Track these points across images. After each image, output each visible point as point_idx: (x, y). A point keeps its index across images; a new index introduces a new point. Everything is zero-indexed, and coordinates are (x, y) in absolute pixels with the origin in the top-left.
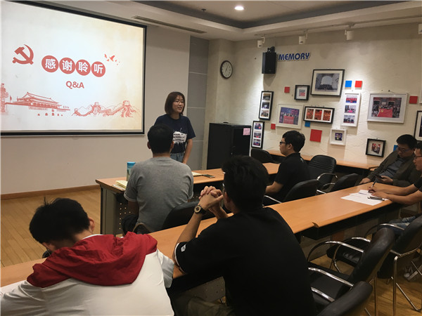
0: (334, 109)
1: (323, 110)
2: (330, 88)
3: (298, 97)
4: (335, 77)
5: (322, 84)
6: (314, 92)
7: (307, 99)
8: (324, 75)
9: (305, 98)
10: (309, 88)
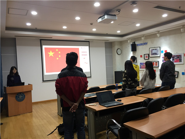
0: (158, 62)
1: (155, 62)
2: (156, 54)
3: (145, 58)
4: (157, 50)
5: (153, 53)
6: (151, 56)
7: (149, 59)
8: (153, 49)
9: (148, 58)
10: (149, 55)
